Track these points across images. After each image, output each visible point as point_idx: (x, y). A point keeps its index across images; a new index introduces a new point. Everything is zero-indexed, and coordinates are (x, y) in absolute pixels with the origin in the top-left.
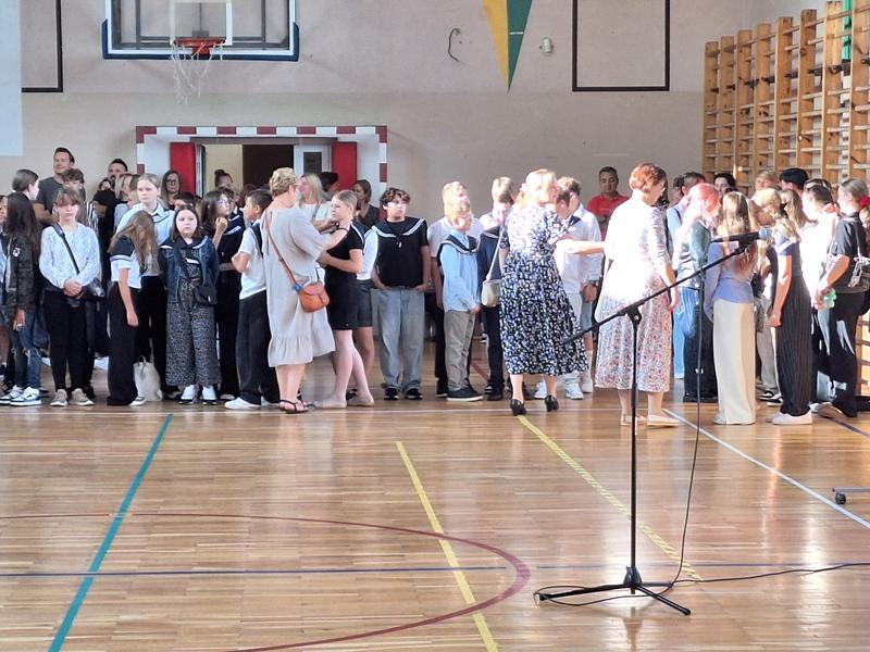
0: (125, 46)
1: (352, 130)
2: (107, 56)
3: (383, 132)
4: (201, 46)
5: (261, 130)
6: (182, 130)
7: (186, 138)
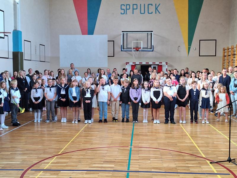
0: (124, 49)
1: (161, 63)
2: (122, 51)
3: (167, 63)
4: (137, 49)
5: (146, 63)
6: (133, 63)
7: (134, 64)
